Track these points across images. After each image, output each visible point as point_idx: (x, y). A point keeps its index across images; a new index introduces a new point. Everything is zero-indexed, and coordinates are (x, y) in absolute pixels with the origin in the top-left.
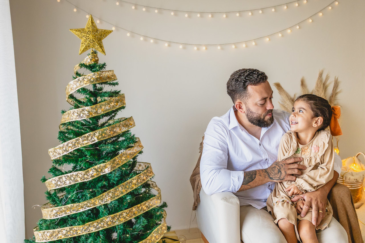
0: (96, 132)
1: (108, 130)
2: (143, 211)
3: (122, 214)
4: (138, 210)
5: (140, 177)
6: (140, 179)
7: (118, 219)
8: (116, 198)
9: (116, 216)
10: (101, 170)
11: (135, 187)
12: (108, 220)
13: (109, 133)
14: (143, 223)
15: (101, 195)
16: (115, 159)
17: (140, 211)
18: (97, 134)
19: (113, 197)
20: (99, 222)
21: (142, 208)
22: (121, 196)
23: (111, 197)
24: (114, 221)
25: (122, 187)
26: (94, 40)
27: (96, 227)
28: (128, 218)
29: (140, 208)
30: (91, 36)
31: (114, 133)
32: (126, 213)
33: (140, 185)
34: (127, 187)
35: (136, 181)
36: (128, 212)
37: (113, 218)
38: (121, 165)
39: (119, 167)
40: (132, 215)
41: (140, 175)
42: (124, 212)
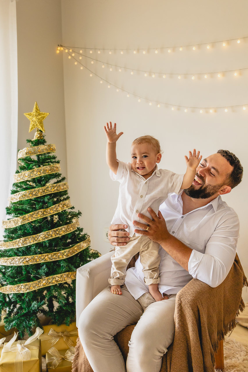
0: (19, 193)
1: (28, 193)
2: (44, 261)
3: (25, 258)
4: (40, 259)
5: (48, 233)
6: (48, 235)
7: (22, 261)
8: (25, 245)
9: (21, 258)
10: (17, 222)
11: (41, 241)
12: (17, 260)
13: (28, 195)
14: (44, 270)
15: (16, 240)
16: (26, 216)
17: (42, 260)
18: (20, 195)
19: (23, 244)
20: (12, 259)
21: (44, 258)
22: (29, 244)
23: (22, 244)
24: (20, 262)
25: (32, 238)
26: (36, 121)
27: (10, 262)
28: (30, 262)
29: (43, 257)
30: (34, 119)
31: (33, 196)
32: (29, 259)
33: (46, 240)
34: (36, 239)
35: (44, 236)
36: (30, 258)
37: (19, 259)
38: (31, 221)
39: (29, 223)
40: (34, 261)
41: (49, 232)
42: (27, 258)
